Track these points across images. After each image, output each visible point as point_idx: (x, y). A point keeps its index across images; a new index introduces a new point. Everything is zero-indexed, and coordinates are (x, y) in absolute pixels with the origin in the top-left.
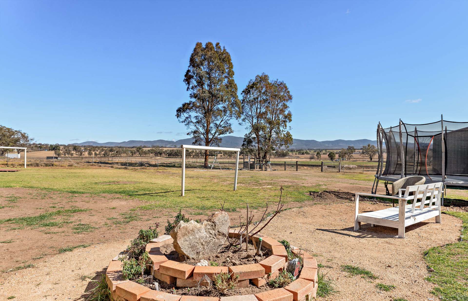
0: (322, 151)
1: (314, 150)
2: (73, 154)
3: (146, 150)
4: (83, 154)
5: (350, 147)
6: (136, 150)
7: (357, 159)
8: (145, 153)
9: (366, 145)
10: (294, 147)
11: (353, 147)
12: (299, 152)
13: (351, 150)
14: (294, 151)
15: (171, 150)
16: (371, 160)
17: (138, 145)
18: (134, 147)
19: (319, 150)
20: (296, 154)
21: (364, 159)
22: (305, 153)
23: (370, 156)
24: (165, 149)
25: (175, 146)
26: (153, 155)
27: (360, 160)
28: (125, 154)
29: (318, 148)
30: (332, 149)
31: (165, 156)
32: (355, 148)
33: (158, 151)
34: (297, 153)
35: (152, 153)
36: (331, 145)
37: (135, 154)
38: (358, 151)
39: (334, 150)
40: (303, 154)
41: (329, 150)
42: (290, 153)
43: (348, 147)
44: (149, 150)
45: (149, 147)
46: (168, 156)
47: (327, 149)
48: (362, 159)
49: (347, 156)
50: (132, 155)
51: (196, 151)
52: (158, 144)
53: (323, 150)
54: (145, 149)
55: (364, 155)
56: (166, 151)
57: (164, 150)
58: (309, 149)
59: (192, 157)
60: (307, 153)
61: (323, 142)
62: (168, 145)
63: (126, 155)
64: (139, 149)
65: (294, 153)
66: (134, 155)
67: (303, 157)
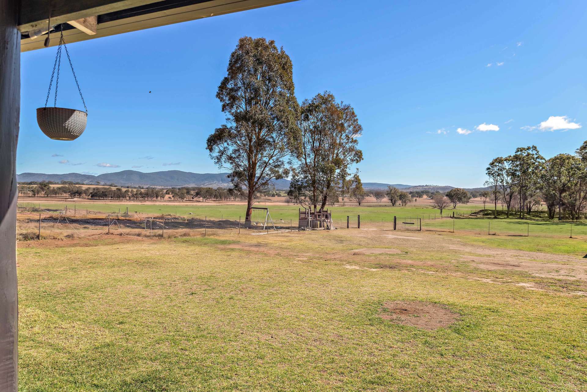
1: (284, 191)
3: (54, 188)
6: (39, 187)
8: (55, 192)
15: (94, 189)
17: (40, 180)
18: (33, 182)
22: (276, 194)
24: (84, 187)
25: (98, 183)
26: (67, 196)
28: (21, 193)
31: (87, 197)
33: (75, 190)
35: (65, 192)
37: (38, 194)
40: (273, 196)
44: (59, 188)
45: (58, 184)
46: (92, 197)
50: (34, 195)
51: (132, 191)
52: (69, 179)
54: (52, 186)
56: (87, 189)
57: (84, 189)
59: (128, 198)
62: (85, 180)
63: (23, 195)
64: (43, 186)
66: (36, 196)
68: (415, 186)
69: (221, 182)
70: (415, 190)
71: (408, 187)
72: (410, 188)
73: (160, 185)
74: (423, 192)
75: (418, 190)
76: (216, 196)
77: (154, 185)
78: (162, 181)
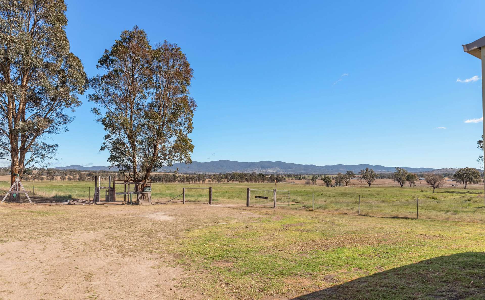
0: (321, 176)
1: (312, 175)
2: (44, 179)
4: (55, 178)
5: (349, 172)
7: (356, 185)
9: (364, 169)
10: (293, 172)
11: (352, 172)
12: (295, 177)
13: (350, 175)
14: (292, 176)
16: (370, 186)
19: (318, 175)
20: (292, 179)
21: (362, 184)
22: (302, 178)
23: (369, 182)
27: (358, 186)
29: (318, 173)
30: (332, 175)
32: (354, 173)
34: (294, 178)
36: (331, 170)
38: (358, 176)
39: (333, 175)
40: (300, 179)
41: (328, 175)
42: (287, 178)
43: (347, 172)
47: (326, 175)
48: (360, 184)
49: (344, 181)
53: (323, 175)
55: (362, 181)
58: (307, 174)
60: (304, 178)
61: (322, 167)
65: (291, 178)
67: (299, 183)
68: (439, 169)
69: (261, 169)
70: (438, 173)
71: (431, 170)
72: (433, 171)
73: (212, 172)
74: (445, 174)
75: (440, 173)
76: (247, 180)
77: (208, 172)
78: (214, 169)
